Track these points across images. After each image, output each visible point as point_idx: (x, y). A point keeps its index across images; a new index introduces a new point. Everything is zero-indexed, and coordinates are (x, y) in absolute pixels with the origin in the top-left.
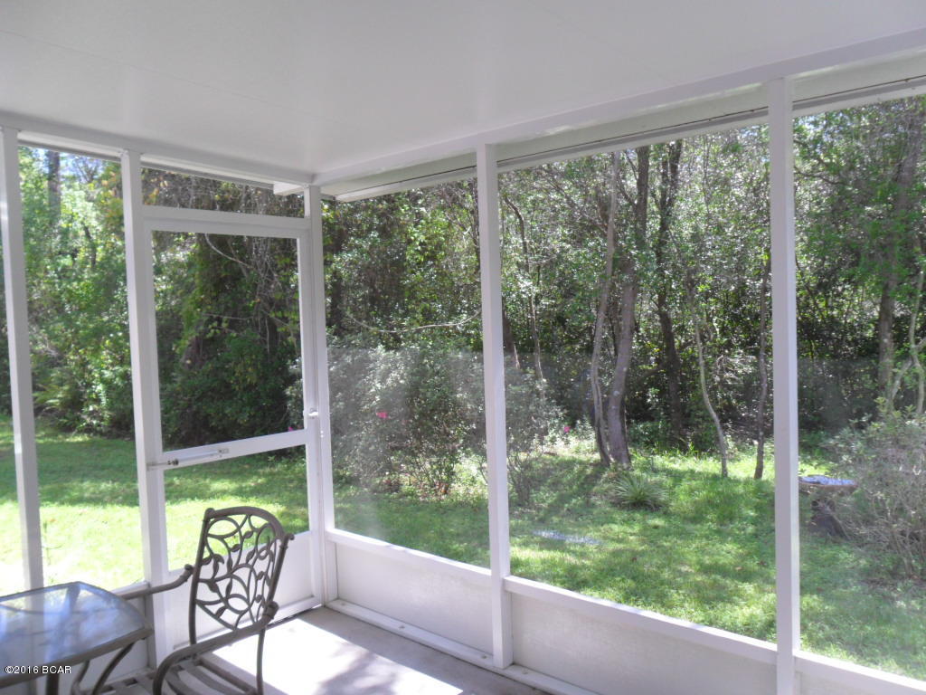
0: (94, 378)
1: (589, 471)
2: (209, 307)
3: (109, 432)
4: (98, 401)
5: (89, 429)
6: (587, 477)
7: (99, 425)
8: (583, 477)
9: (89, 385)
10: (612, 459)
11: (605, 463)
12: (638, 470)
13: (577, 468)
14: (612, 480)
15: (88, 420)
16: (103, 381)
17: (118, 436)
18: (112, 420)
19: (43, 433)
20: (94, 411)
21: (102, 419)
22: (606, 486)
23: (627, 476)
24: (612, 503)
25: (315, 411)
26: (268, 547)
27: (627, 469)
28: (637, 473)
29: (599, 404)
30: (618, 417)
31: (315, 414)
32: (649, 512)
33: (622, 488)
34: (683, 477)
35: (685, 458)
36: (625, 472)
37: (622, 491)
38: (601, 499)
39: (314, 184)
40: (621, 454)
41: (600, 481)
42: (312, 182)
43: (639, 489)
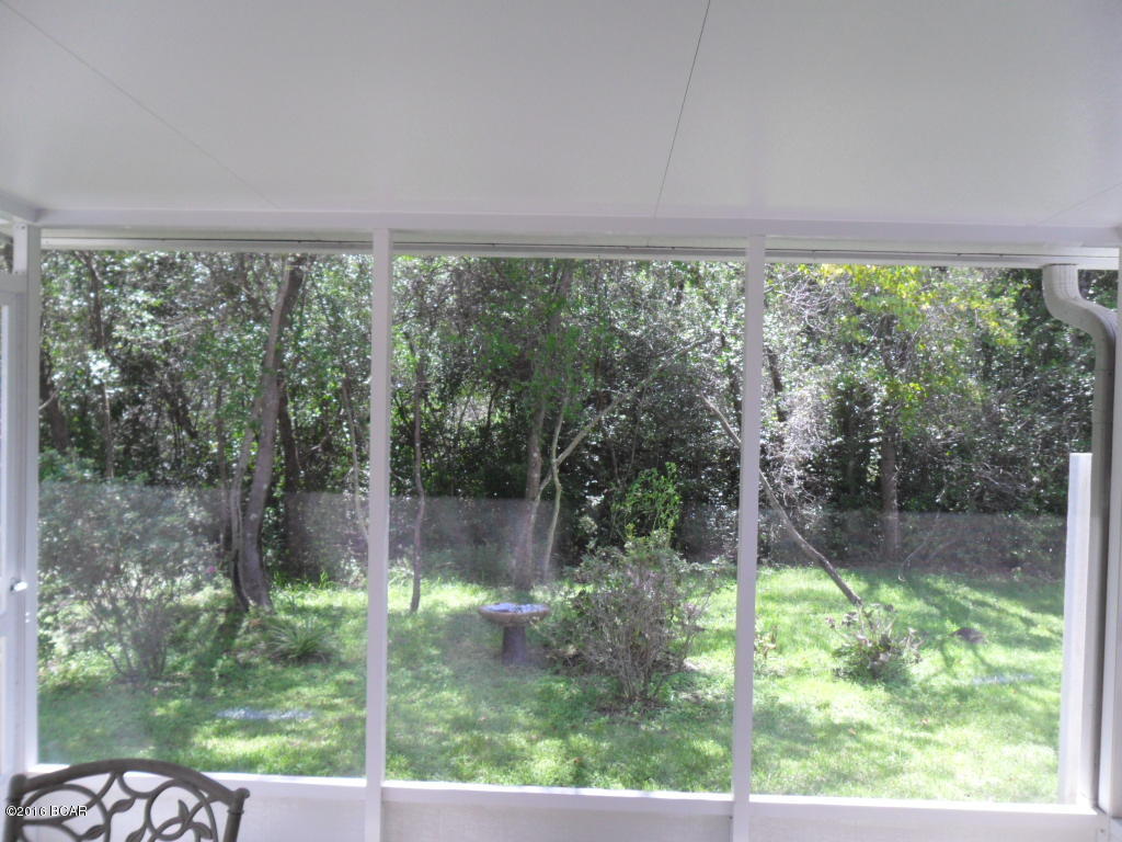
1: (221, 619)
6: (222, 628)
8: (216, 629)
10: (251, 602)
11: (242, 607)
12: (283, 612)
13: (204, 618)
14: (255, 628)
22: (250, 638)
23: (273, 621)
24: (269, 659)
25: (18, 581)
26: (185, 818)
27: (270, 613)
28: (282, 616)
29: (238, 531)
30: (255, 546)
31: (21, 587)
32: (320, 664)
33: (284, 639)
34: (341, 616)
35: (318, 591)
36: (268, 616)
37: (283, 642)
38: (252, 656)
39: (39, 224)
40: (260, 595)
41: (241, 632)
42: (36, 221)
43: (304, 639)
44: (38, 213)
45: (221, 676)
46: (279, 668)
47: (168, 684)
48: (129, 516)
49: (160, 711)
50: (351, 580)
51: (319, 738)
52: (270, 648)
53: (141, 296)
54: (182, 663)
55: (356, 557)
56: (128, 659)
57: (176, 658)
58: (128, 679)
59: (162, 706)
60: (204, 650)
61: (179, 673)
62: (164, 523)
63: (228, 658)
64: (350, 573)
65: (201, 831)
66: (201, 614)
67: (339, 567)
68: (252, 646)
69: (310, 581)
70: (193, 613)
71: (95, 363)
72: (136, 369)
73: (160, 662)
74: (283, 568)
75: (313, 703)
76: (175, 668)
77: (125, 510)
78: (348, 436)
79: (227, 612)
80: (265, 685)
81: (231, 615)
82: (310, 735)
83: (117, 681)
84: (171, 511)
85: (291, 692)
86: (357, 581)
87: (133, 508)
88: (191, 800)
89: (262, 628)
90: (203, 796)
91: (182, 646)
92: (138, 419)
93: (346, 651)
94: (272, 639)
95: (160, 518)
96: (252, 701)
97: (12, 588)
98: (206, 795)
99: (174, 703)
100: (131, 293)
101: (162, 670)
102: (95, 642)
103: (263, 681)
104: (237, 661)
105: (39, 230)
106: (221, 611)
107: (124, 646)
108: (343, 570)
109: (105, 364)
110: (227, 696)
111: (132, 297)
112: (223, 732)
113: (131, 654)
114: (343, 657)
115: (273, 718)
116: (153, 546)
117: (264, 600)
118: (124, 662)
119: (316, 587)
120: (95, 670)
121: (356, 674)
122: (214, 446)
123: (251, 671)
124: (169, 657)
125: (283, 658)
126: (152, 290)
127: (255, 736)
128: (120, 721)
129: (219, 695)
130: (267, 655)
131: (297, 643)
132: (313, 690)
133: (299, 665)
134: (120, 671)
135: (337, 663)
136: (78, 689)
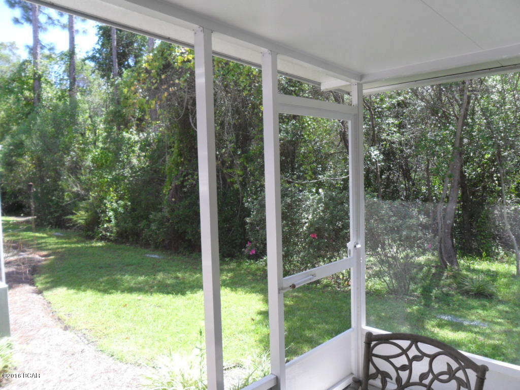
0: (107, 208)
1: (433, 271)
2: (186, 166)
3: (116, 240)
4: (109, 221)
5: (103, 238)
6: (434, 274)
7: (110, 236)
8: (431, 275)
9: (104, 212)
10: (448, 264)
11: (444, 266)
12: (464, 270)
13: (425, 269)
14: (451, 276)
15: (104, 233)
16: (113, 210)
17: (122, 243)
18: (117, 232)
19: (75, 240)
20: (108, 227)
21: (111, 232)
22: (448, 281)
23: (459, 274)
24: (459, 293)
25: (357, 244)
26: (451, 373)
27: (458, 270)
28: (464, 272)
29: (442, 229)
30: (449, 236)
31: (359, 246)
32: (487, 299)
33: (467, 284)
34: (496, 276)
35: (481, 262)
36: (457, 272)
37: (467, 286)
38: (450, 290)
39: (362, 82)
40: (452, 261)
41: (443, 278)
42: (361, 80)
43: (478, 285)
44: (362, 77)
45: (435, 298)
46: (465, 298)
47: (411, 298)
48: (394, 219)
49: (409, 310)
50: (499, 258)
51: (494, 339)
52: (458, 288)
53: (391, 120)
54: (417, 289)
55: (501, 246)
56: (393, 284)
57: (413, 286)
58: (393, 293)
59: (410, 308)
60: (426, 284)
61: (416, 294)
62: (409, 223)
63: (438, 290)
64: (498, 254)
65: (460, 382)
66: (424, 267)
67: (492, 250)
68: (449, 285)
69: (477, 256)
70: (420, 266)
71: (373, 152)
72: (389, 154)
73: (407, 287)
74: (461, 249)
75: (487, 319)
76: (413, 291)
77: (391, 216)
78: (497, 182)
79: (436, 267)
80: (458, 306)
81: (438, 269)
82: (488, 336)
83: (388, 293)
84: (411, 217)
85: (472, 311)
86: (502, 258)
87: (394, 215)
88: (455, 365)
89: (454, 277)
90: (461, 364)
91: (415, 281)
92: (389, 177)
93: (502, 294)
94: (460, 283)
95: (407, 220)
96: (453, 313)
97: (355, 247)
98: (463, 364)
99: (415, 308)
100: (386, 120)
101: (408, 291)
102: (378, 275)
103: (457, 304)
104: (443, 292)
105: (361, 85)
106: (433, 266)
107: (391, 277)
108: (494, 252)
109: (377, 152)
110: (440, 308)
111: (387, 122)
112: (440, 326)
113: (394, 281)
114: (500, 298)
115: (466, 323)
116: (405, 233)
117: (455, 264)
118: (391, 285)
119: (481, 259)
120: (378, 287)
121: (509, 307)
122: (424, 189)
123: (450, 298)
124: (410, 286)
125: (467, 293)
126: (396, 117)
127: (458, 331)
128: (392, 311)
129: (436, 307)
130: (458, 291)
131: (474, 287)
132: (486, 312)
133: (476, 298)
134: (390, 289)
135: (497, 300)
136: (373, 294)
